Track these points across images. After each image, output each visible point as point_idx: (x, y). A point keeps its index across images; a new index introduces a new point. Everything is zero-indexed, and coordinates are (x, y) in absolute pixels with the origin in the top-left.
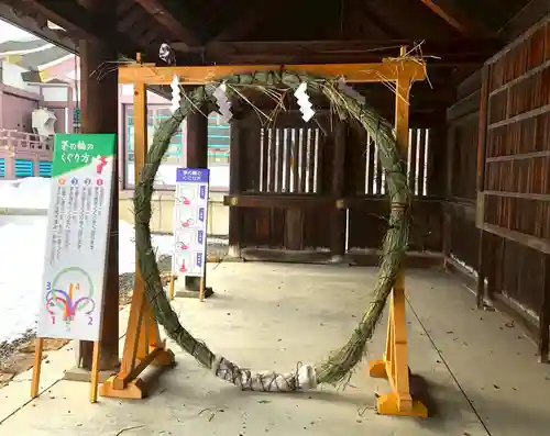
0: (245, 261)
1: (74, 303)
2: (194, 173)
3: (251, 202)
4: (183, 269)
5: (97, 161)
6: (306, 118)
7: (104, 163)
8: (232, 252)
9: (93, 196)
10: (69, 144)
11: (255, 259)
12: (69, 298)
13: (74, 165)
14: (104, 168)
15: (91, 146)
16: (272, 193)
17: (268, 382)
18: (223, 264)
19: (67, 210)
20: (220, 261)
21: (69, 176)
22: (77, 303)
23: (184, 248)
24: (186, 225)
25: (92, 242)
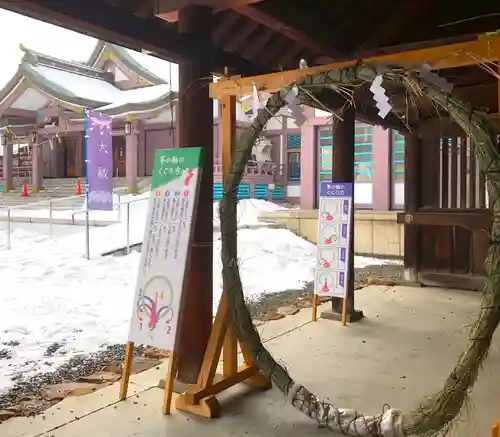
0: (423, 286)
1: (157, 311)
2: (338, 187)
3: (427, 220)
4: (326, 288)
5: (185, 173)
6: (383, 114)
7: (191, 175)
8: (407, 275)
9: (180, 207)
10: (166, 158)
11: (433, 284)
12: (154, 305)
13: (169, 178)
14: (191, 180)
15: (182, 160)
16: (454, 210)
17: (346, 421)
18: (396, 288)
19: (160, 220)
20: (393, 284)
21: (163, 189)
22: (160, 311)
23: (327, 265)
24: (329, 241)
25: (176, 252)
